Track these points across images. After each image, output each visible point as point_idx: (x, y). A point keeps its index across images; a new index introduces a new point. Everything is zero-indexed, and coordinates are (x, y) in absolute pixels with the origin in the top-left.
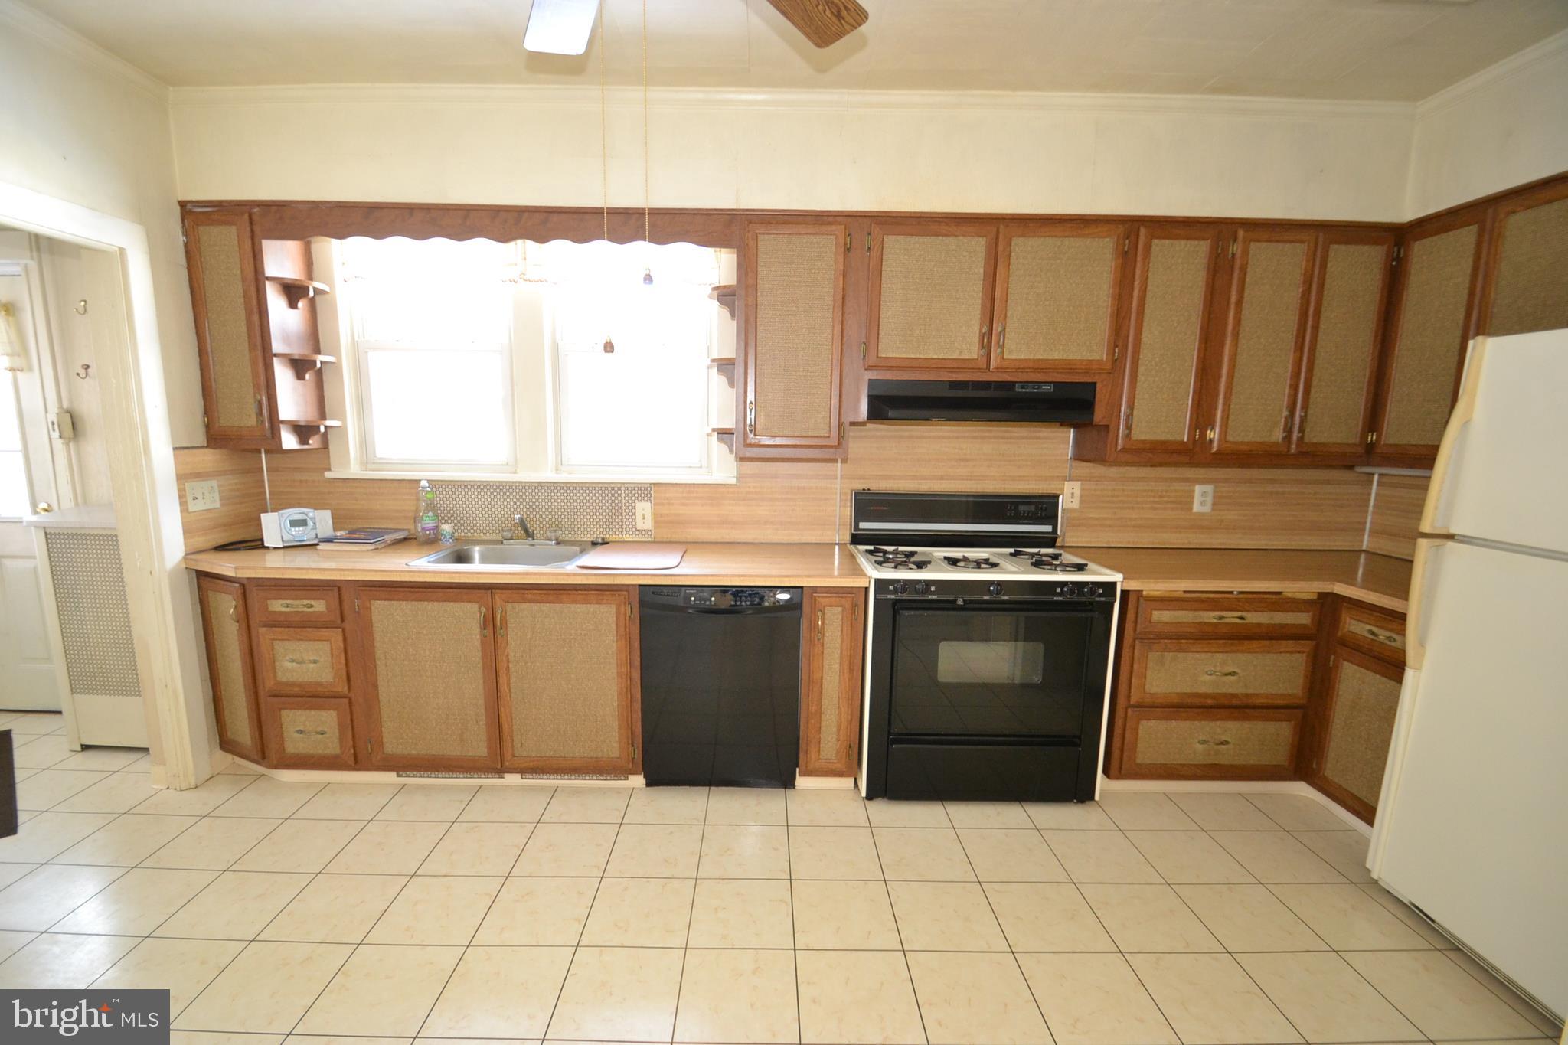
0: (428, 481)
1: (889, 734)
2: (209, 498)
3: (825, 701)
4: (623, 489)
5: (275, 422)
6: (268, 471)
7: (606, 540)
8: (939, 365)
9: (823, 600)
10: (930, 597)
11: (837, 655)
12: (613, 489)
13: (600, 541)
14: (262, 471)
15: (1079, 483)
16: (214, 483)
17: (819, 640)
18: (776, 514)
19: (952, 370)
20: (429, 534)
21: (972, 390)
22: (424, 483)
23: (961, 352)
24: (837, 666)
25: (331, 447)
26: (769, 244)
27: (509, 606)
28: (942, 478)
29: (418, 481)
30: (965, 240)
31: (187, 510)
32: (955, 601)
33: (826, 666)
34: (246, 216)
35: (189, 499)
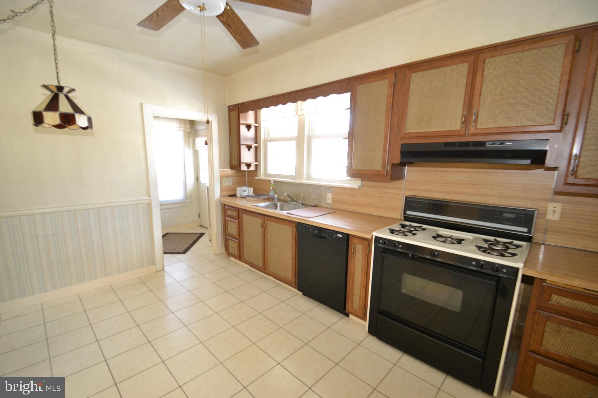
0: (273, 181)
1: (378, 309)
2: (229, 183)
3: (355, 284)
4: (324, 188)
5: (240, 163)
6: (248, 176)
7: (316, 206)
8: (437, 135)
9: (355, 241)
10: (398, 250)
11: (360, 266)
12: (321, 187)
13: (314, 206)
14: (246, 176)
15: (560, 204)
16: (231, 179)
17: (353, 257)
18: (375, 203)
19: (445, 136)
20: (271, 197)
21: (458, 146)
22: (272, 181)
23: (450, 127)
24: (360, 270)
25: (258, 170)
26: (361, 88)
27: (268, 222)
28: (459, 193)
29: (270, 181)
30: (455, 67)
31: (222, 185)
32: (409, 254)
33: (356, 270)
34: (237, 108)
35: (223, 182)
